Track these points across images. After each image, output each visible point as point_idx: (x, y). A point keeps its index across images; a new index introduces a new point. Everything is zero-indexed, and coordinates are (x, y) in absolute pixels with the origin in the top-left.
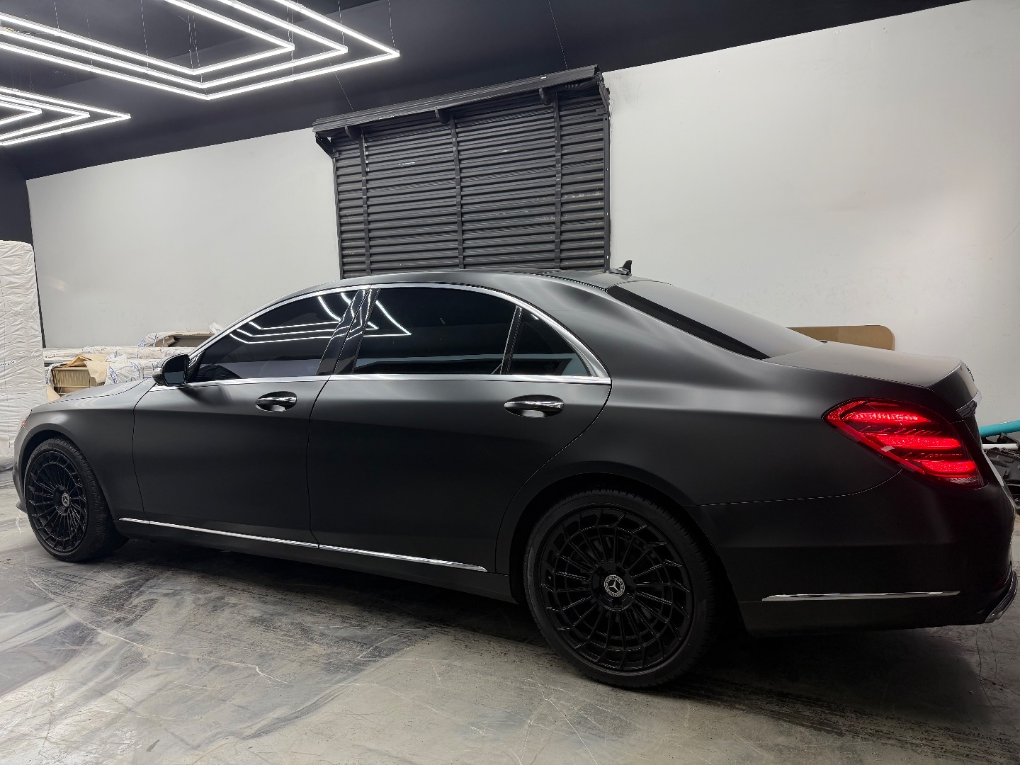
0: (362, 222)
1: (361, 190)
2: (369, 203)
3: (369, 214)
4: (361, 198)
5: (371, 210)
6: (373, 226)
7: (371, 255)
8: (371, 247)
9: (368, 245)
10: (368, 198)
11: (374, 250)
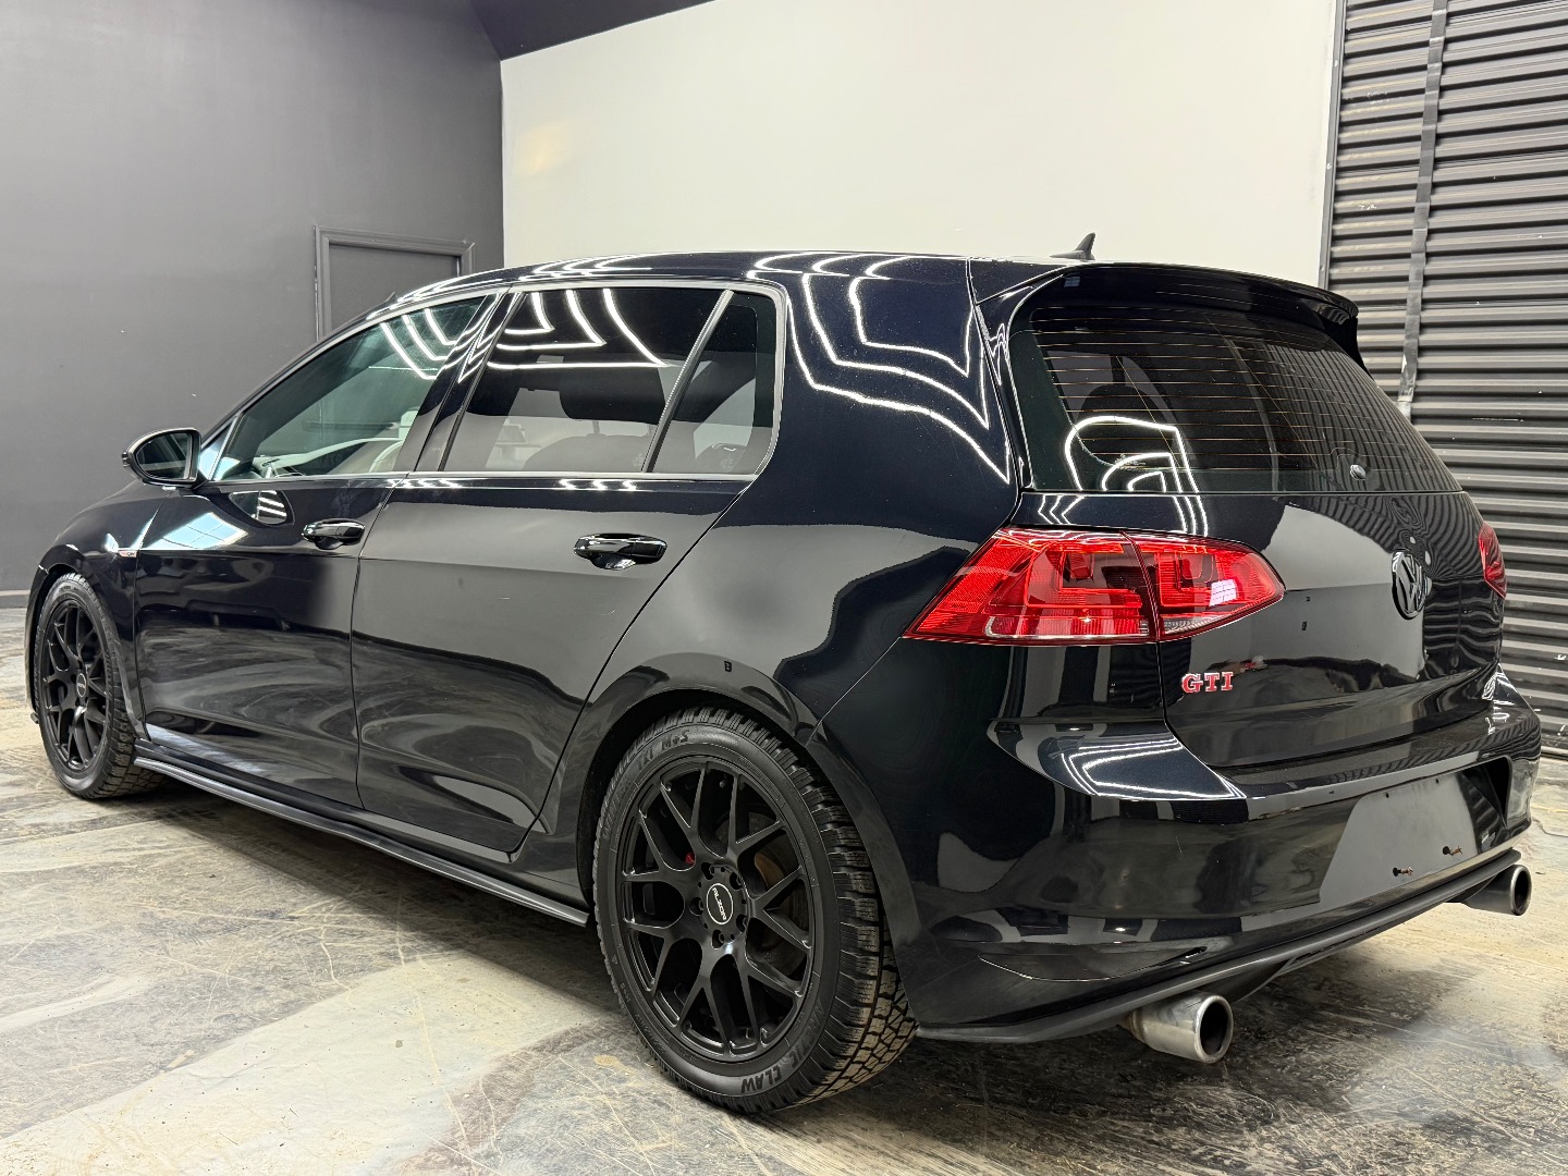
0: (1419, 115)
1: (1429, 18)
2: (1448, 57)
3: (1443, 89)
4: (1425, 44)
5: (1455, 76)
6: (1450, 123)
7: (1433, 209)
8: (1435, 186)
9: (1427, 180)
10: (1448, 41)
11: (1443, 196)
